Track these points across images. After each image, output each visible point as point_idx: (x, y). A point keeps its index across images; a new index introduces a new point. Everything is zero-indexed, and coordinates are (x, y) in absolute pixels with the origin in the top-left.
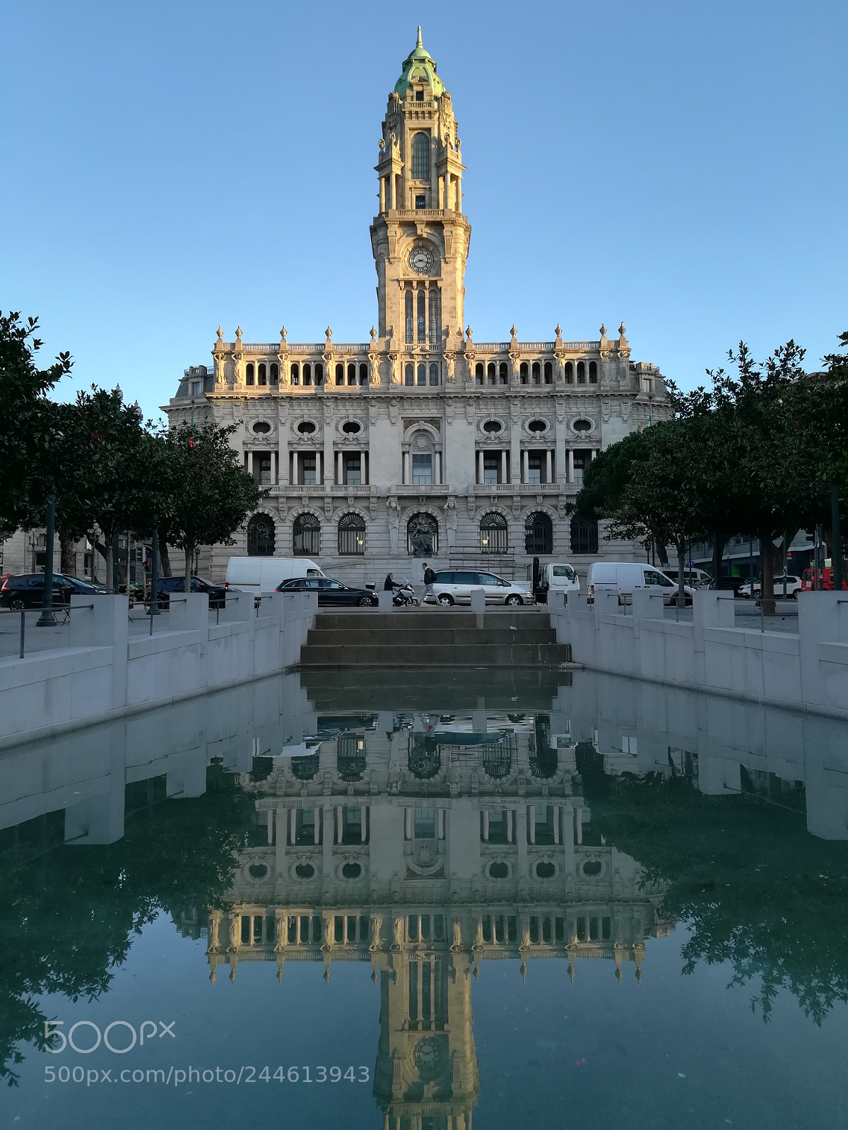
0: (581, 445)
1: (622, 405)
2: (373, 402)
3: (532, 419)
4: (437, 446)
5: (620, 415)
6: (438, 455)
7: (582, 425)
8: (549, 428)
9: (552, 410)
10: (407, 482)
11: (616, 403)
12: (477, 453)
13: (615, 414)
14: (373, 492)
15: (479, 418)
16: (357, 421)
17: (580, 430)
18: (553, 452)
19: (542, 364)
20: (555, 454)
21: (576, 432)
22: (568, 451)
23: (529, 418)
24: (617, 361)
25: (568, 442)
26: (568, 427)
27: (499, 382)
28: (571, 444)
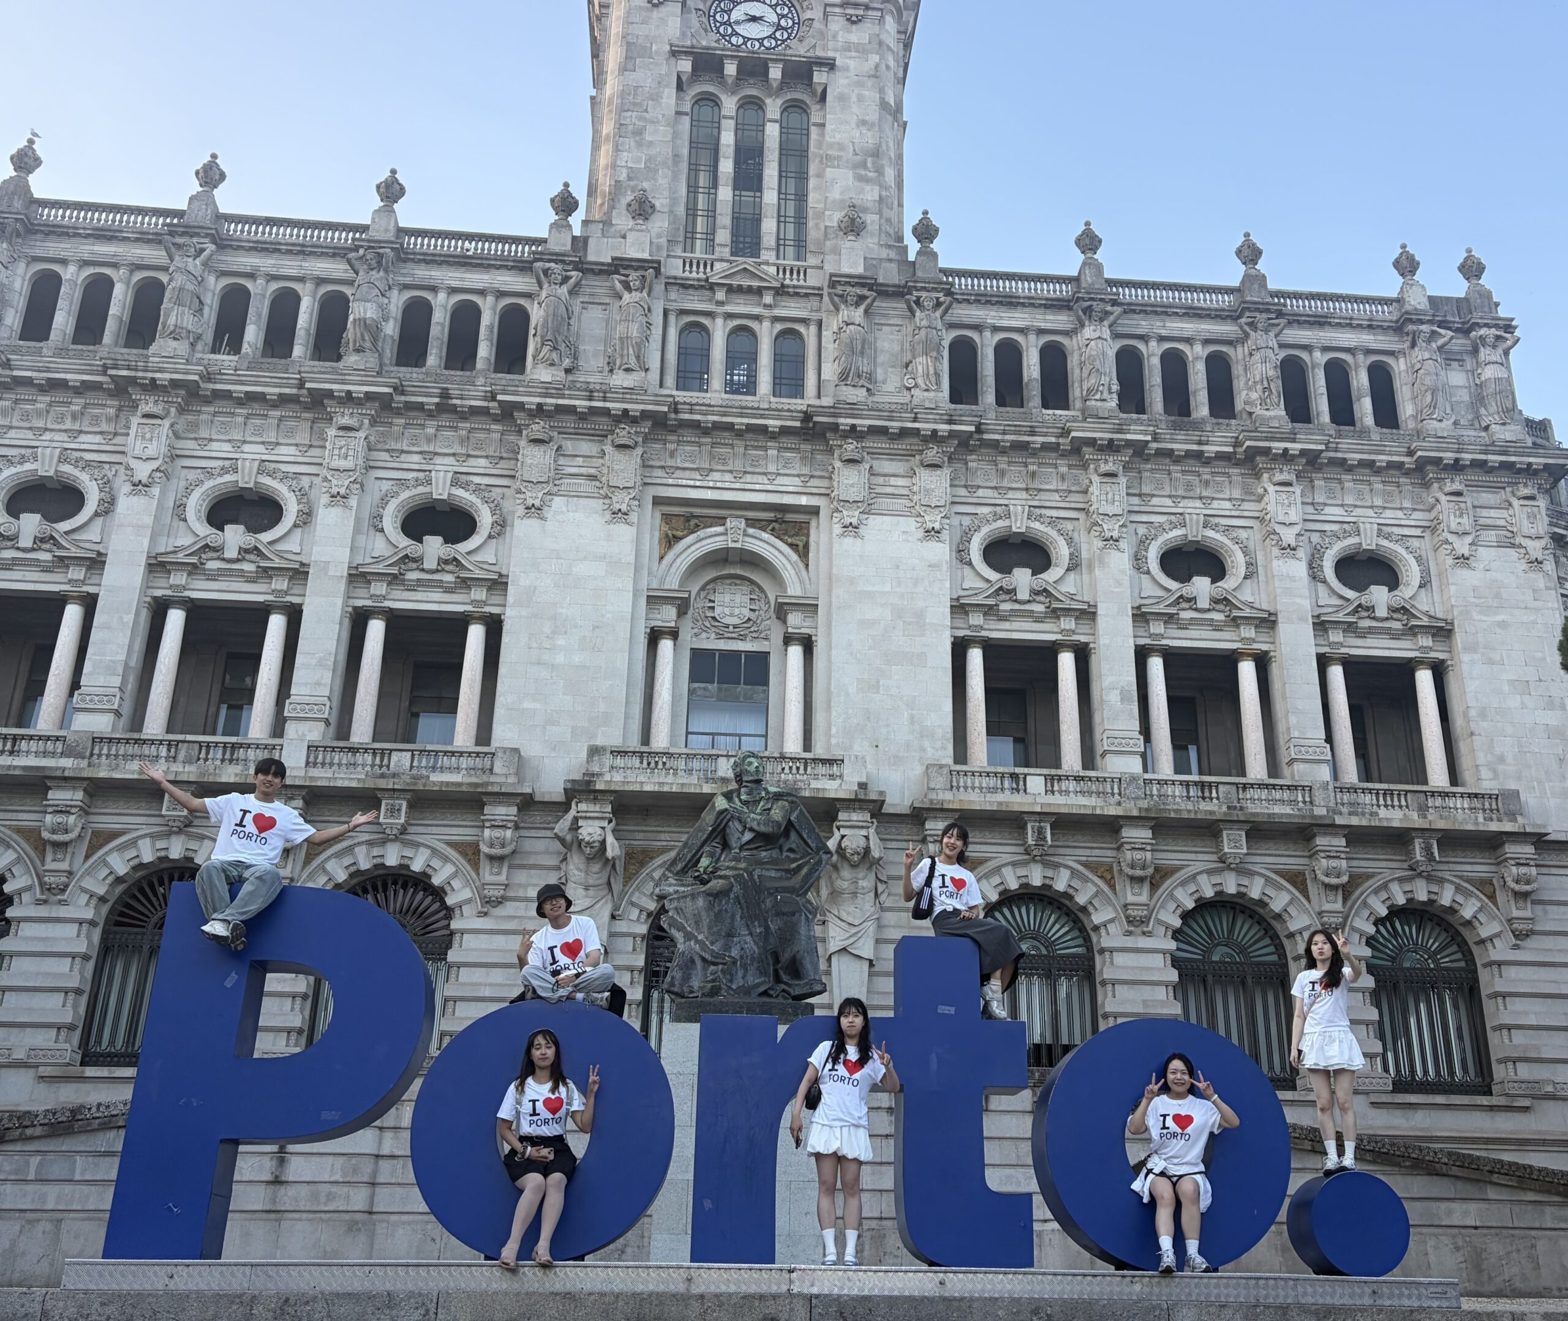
0: (1369, 642)
1: (1516, 503)
2: (538, 428)
3: (1171, 537)
4: (795, 620)
5: (1509, 541)
6: (795, 652)
7: (1367, 568)
8: (1242, 571)
9: (1248, 505)
10: (660, 740)
11: (1488, 496)
12: (959, 650)
13: (1491, 536)
14: (502, 776)
15: (966, 521)
16: (464, 496)
17: (1360, 588)
18: (1263, 663)
19: (1196, 356)
20: (1275, 671)
21: (1350, 594)
22: (1323, 662)
23: (1162, 528)
24: (1469, 363)
25: (1321, 626)
26: (1315, 575)
27: (1037, 401)
28: (1336, 636)
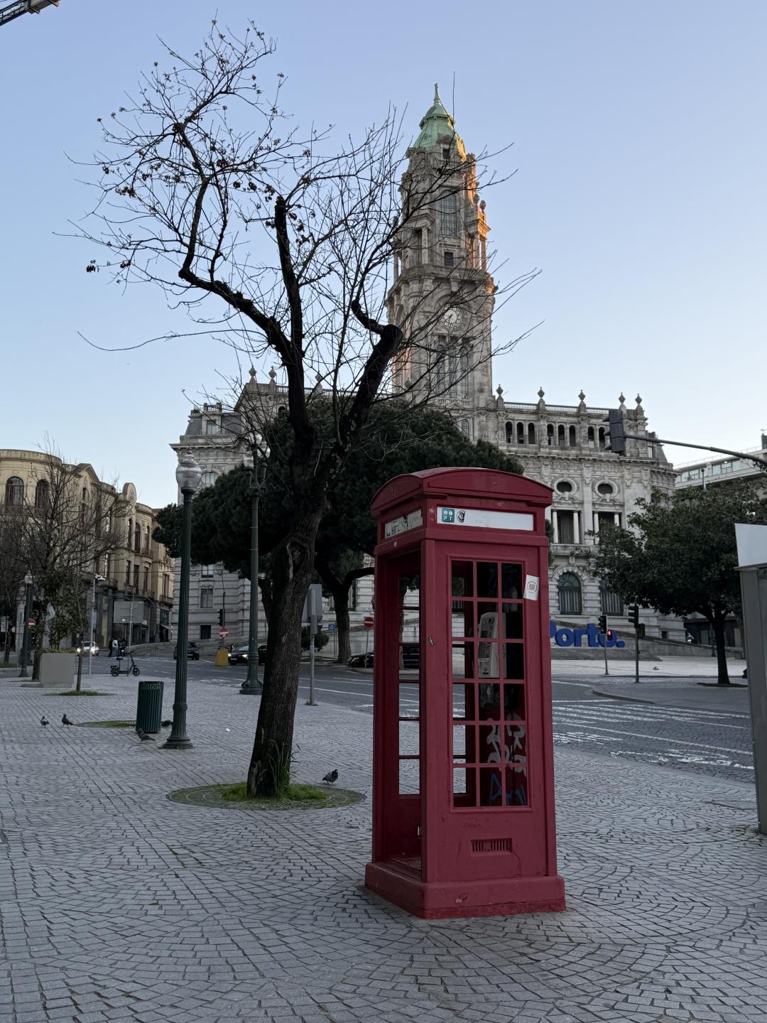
0: (605, 508)
1: (642, 471)
3: (560, 480)
5: (640, 482)
7: (606, 488)
8: (576, 489)
9: (579, 472)
11: (636, 469)
13: (635, 480)
17: (603, 493)
18: (579, 513)
19: (567, 427)
20: (582, 515)
21: (601, 495)
22: (594, 513)
23: (557, 478)
24: (635, 429)
25: (594, 504)
26: (593, 490)
27: (527, 442)
28: (597, 507)
